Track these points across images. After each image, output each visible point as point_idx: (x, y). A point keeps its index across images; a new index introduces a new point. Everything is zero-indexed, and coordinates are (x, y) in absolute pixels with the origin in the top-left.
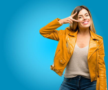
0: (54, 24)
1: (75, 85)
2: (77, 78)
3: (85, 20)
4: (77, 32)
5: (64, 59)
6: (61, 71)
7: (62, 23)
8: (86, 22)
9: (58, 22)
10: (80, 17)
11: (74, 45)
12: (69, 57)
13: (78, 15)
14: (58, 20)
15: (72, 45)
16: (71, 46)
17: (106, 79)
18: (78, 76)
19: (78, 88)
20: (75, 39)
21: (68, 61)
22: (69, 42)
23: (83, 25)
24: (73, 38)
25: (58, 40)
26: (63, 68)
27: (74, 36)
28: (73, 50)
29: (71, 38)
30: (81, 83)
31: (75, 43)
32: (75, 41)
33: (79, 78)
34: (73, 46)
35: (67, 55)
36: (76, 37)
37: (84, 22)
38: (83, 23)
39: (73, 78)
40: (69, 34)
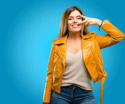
2: (71, 87)
3: (75, 23)
5: (58, 72)
6: (59, 86)
8: (76, 26)
10: (71, 19)
13: (69, 16)
18: (73, 85)
23: (72, 28)
30: (75, 94)
37: (74, 25)
38: (72, 26)
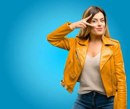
0: (63, 29)
1: (89, 103)
2: (92, 94)
4: (88, 40)
5: (74, 73)
6: (71, 87)
7: (74, 27)
9: (69, 27)
11: (85, 55)
12: (80, 71)
14: (69, 25)
15: (83, 55)
16: (81, 57)
17: (127, 92)
18: (93, 92)
19: (93, 107)
20: (86, 48)
21: (79, 75)
22: (79, 52)
24: (84, 47)
25: (68, 49)
26: (73, 83)
27: (85, 45)
28: (84, 62)
29: (81, 48)
30: (96, 101)
31: (86, 53)
32: (86, 51)
33: (94, 95)
34: (85, 57)
35: (77, 68)
36: (87, 46)
39: (87, 94)
40: (79, 42)
